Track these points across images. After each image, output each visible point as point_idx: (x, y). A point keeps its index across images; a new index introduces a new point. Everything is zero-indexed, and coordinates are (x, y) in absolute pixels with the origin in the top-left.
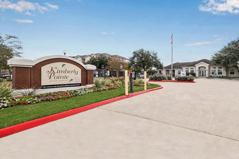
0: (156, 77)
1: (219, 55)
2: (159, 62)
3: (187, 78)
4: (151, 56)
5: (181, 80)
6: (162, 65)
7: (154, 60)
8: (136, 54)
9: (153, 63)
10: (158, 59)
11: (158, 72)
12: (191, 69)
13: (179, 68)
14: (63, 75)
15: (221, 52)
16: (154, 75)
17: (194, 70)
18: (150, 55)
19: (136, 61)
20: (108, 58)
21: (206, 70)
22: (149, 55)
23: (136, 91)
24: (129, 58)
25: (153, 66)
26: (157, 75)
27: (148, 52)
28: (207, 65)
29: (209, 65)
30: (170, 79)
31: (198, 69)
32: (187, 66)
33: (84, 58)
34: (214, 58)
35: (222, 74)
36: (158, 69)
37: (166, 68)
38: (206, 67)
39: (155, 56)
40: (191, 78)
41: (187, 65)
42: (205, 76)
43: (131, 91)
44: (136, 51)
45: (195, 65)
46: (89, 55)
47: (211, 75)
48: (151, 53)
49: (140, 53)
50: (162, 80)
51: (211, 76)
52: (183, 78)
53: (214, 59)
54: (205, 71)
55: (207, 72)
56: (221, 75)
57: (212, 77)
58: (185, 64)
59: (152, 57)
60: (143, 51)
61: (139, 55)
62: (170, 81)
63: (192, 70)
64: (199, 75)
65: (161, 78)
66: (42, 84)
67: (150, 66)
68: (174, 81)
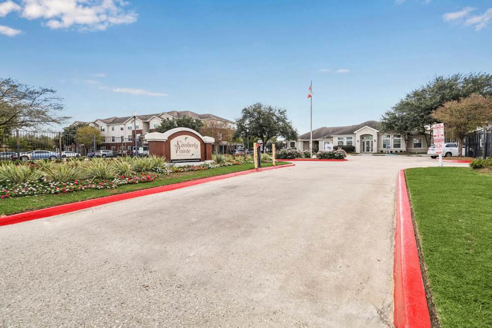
0: (285, 154)
1: (393, 114)
2: (290, 128)
3: (336, 153)
4: (275, 115)
5: (326, 158)
6: (295, 132)
7: (281, 123)
8: (247, 113)
9: (279, 128)
10: (287, 121)
11: (289, 145)
12: (348, 138)
13: (327, 138)
14: (185, 148)
15: (396, 109)
16: (282, 150)
17: (353, 140)
18: (273, 114)
19: (247, 126)
20: (197, 120)
21: (374, 141)
22: (271, 114)
23: (264, 166)
24: (235, 121)
25: (279, 135)
26: (288, 150)
27: (271, 109)
28: (374, 132)
29: (378, 131)
30: (308, 156)
31: (359, 139)
32: (340, 134)
33: (148, 120)
34: (385, 119)
35: (400, 147)
36: (288, 139)
37: (302, 137)
38: (372, 136)
39: (282, 116)
40: (340, 154)
41: (340, 132)
42: (372, 151)
43: (259, 166)
44: (247, 108)
45: (355, 132)
46: (157, 115)
47: (382, 149)
48: (275, 111)
49: (255, 110)
50: (294, 158)
51: (382, 151)
52: (328, 154)
53: (384, 121)
54: (372, 142)
55: (375, 144)
56: (398, 149)
57: (382, 153)
58: (338, 130)
59: (278, 118)
60: (260, 107)
61: (252, 114)
62: (308, 159)
63: (350, 140)
64: (361, 150)
65: (294, 154)
66: (172, 158)
67: (274, 134)
68: (314, 160)
